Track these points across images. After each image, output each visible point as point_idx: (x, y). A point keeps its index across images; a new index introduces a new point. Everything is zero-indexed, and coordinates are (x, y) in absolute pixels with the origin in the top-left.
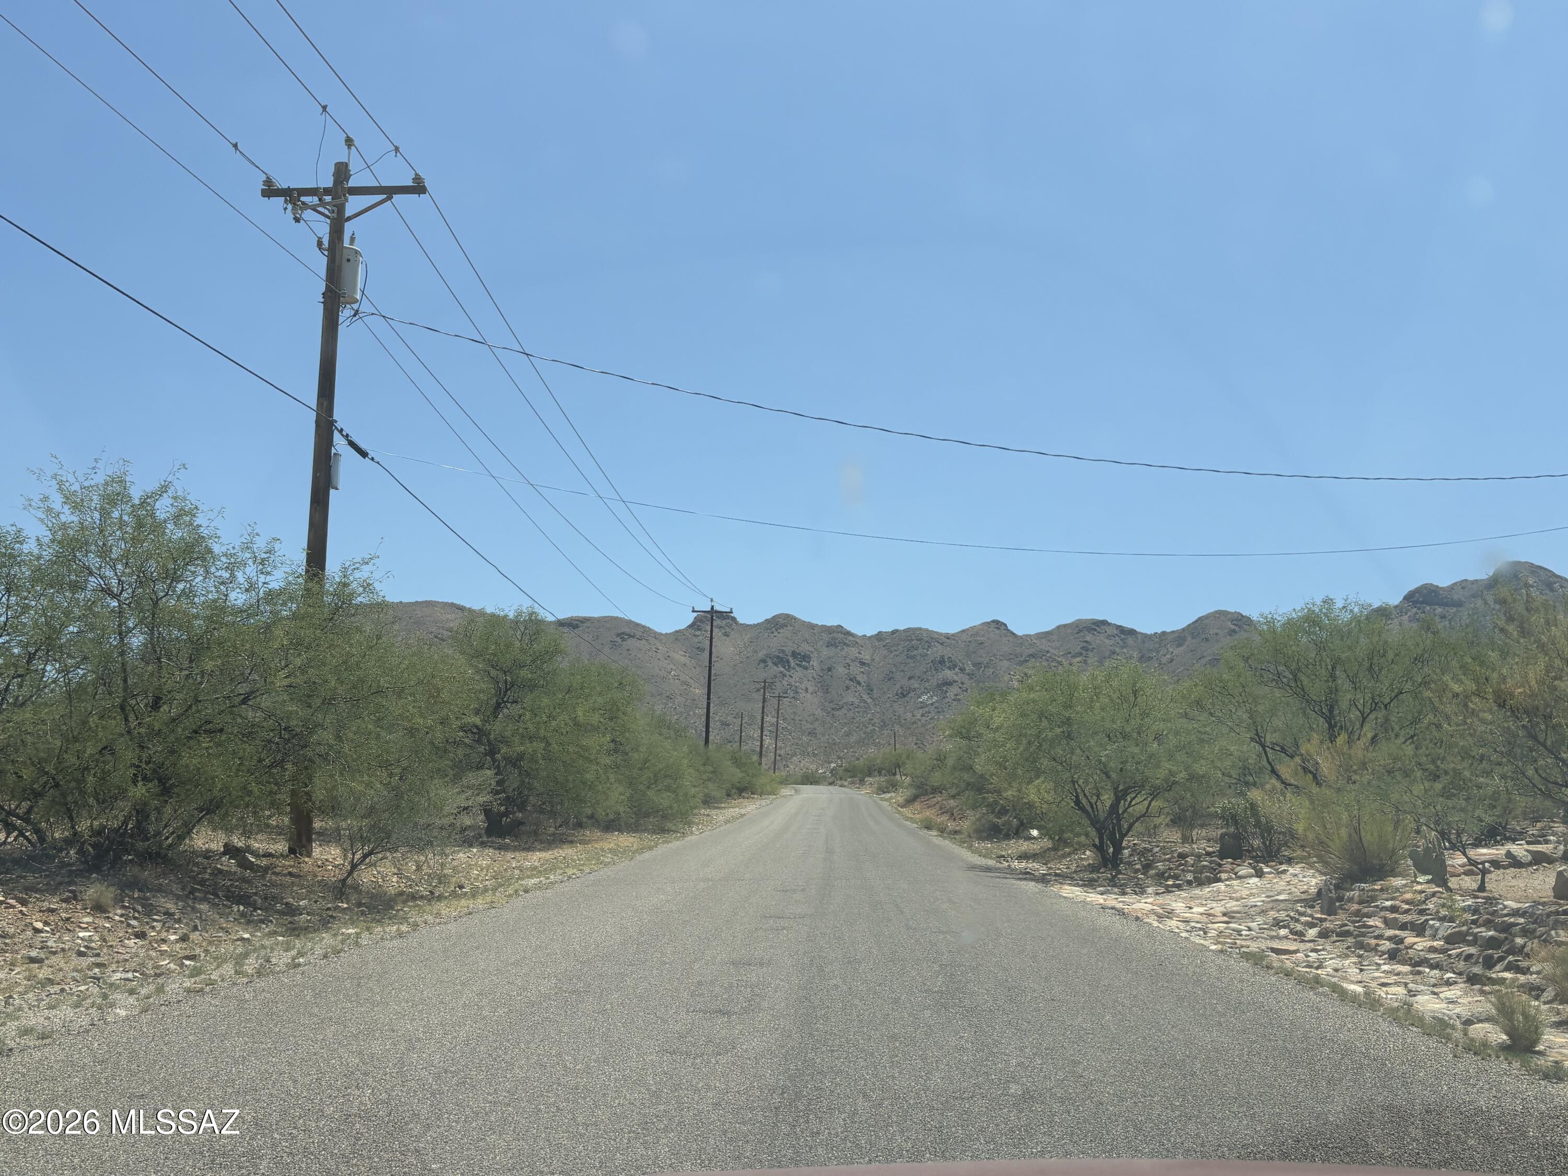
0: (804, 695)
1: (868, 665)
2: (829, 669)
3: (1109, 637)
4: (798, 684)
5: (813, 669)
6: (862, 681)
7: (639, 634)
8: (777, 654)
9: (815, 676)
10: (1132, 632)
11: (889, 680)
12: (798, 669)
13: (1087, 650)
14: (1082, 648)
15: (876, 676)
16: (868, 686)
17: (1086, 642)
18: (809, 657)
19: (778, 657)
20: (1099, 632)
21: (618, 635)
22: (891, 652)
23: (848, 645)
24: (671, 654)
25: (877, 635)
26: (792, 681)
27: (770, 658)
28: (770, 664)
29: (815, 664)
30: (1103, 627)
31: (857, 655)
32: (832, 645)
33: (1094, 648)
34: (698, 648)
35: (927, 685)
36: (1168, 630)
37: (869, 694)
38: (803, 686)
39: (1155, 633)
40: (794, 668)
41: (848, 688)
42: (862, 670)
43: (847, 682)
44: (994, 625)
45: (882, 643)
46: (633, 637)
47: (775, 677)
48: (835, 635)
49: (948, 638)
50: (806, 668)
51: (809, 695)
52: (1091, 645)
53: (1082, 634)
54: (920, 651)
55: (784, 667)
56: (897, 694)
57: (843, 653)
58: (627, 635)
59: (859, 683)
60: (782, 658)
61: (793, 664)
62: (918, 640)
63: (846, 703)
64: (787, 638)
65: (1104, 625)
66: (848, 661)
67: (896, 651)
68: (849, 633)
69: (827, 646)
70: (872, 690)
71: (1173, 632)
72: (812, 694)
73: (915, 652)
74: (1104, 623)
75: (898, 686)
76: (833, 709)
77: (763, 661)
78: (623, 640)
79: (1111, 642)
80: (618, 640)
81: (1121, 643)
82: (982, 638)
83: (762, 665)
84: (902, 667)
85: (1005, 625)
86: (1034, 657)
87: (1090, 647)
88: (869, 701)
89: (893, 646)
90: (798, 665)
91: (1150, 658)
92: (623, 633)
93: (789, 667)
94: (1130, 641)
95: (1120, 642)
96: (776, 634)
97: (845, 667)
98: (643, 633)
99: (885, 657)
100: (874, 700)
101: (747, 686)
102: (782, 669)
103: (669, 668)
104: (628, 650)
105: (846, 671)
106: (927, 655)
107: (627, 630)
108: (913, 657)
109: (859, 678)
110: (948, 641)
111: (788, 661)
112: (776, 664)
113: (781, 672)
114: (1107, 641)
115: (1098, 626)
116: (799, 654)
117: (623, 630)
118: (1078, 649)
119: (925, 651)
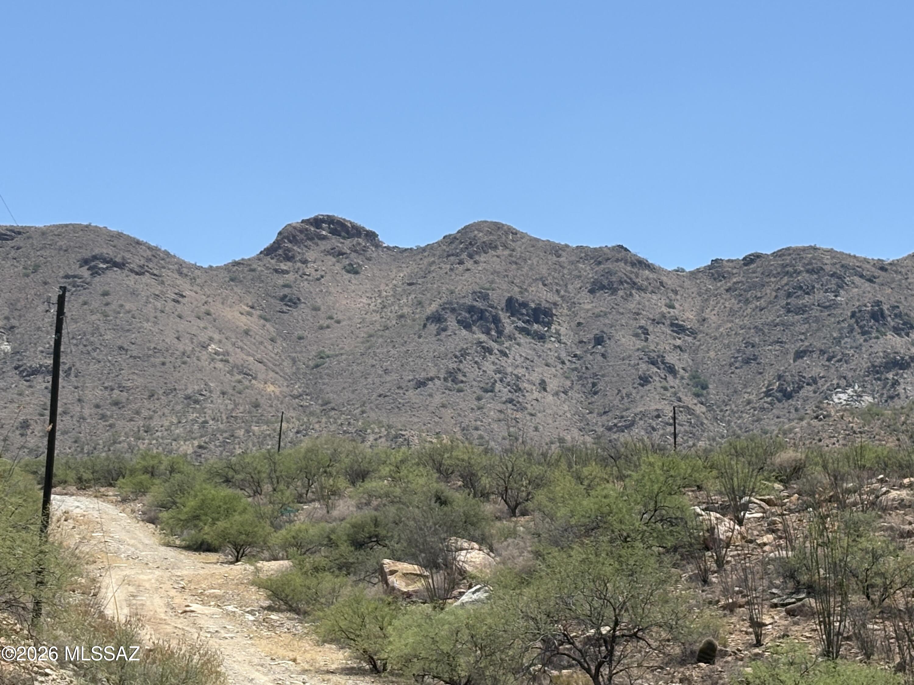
0: (536, 395)
1: (693, 333)
2: (599, 341)
4: (520, 371)
5: (559, 342)
6: (678, 366)
7: (135, 262)
8: (469, 301)
9: (563, 355)
11: (747, 361)
12: (522, 339)
15: (712, 354)
16: (694, 377)
18: (548, 313)
19: (471, 309)
21: (85, 262)
22: (747, 302)
23: (640, 289)
24: (216, 308)
25: (710, 267)
26: (506, 364)
27: (453, 310)
28: (452, 323)
29: (563, 330)
31: (665, 310)
32: (603, 287)
34: (283, 298)
35: (844, 368)
37: (697, 395)
38: (535, 377)
40: (511, 338)
41: (645, 380)
42: (678, 342)
43: (643, 366)
45: (723, 285)
46: (121, 266)
47: (464, 353)
48: (609, 265)
49: (883, 269)
50: (541, 338)
51: (550, 398)
54: (819, 296)
55: (487, 332)
56: (768, 393)
57: (632, 306)
58: (105, 261)
59: (671, 370)
60: (482, 312)
61: (509, 328)
62: (811, 272)
63: (643, 415)
64: (494, 272)
66: (643, 323)
67: (758, 299)
68: (642, 264)
69: (591, 291)
70: (705, 387)
72: (556, 394)
73: (806, 300)
75: (770, 375)
76: (609, 429)
77: (437, 318)
78: (95, 272)
80: (85, 272)
83: (433, 328)
84: (776, 334)
88: (700, 409)
89: (750, 288)
90: (522, 330)
92: (95, 258)
93: (500, 333)
96: (469, 264)
97: (636, 335)
98: (149, 260)
99: (732, 313)
100: (710, 408)
101: (394, 376)
102: (483, 337)
103: (203, 337)
104: (105, 294)
105: (640, 344)
106: (834, 305)
107: (107, 251)
108: (801, 310)
109: (671, 358)
110: (883, 273)
111: (496, 320)
112: (467, 326)
113: (480, 343)
116: (524, 305)
117: (96, 251)
119: (831, 296)
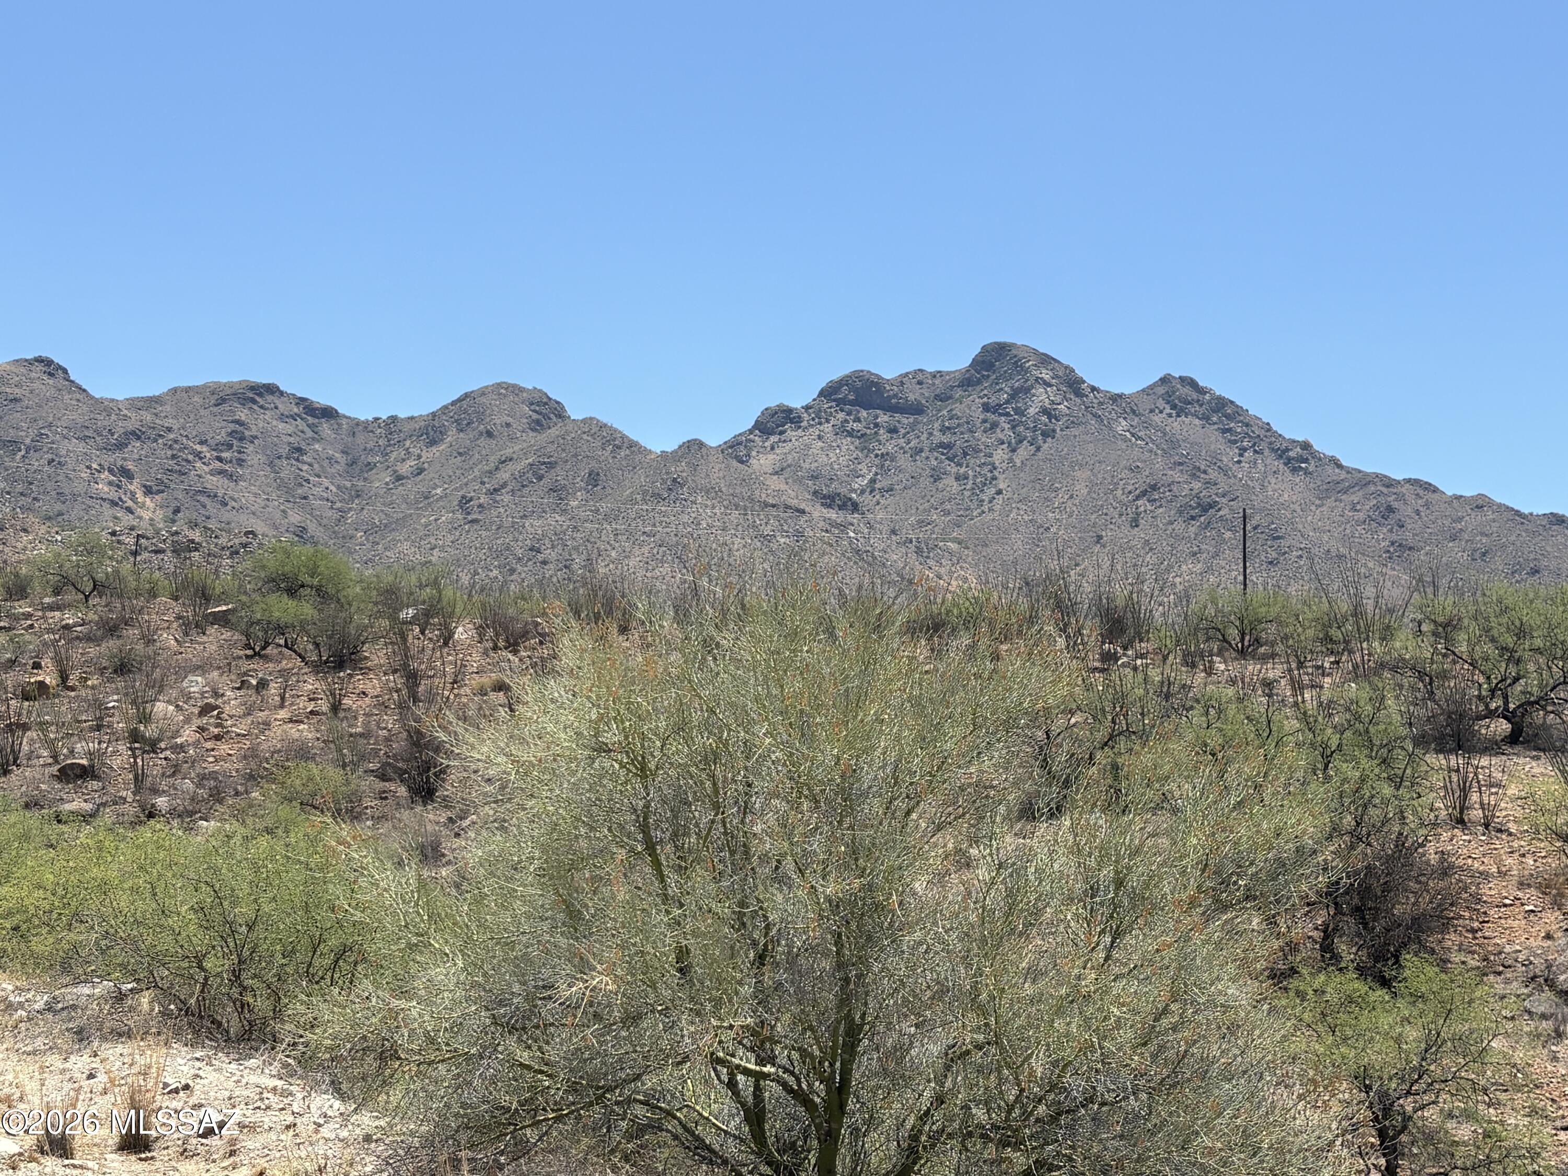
3: (283, 418)
10: (328, 413)
13: (242, 439)
14: (230, 434)
17: (237, 422)
20: (262, 407)
30: (270, 398)
33: (256, 437)
36: (402, 415)
39: (377, 419)
44: (40, 367)
52: (248, 429)
53: (226, 407)
65: (273, 393)
71: (412, 418)
74: (271, 389)
79: (290, 428)
81: (310, 434)
82: (17, 390)
85: (65, 371)
86: (139, 438)
87: (247, 433)
91: (370, 466)
94: (325, 428)
95: (307, 429)
114: (281, 426)
115: (260, 395)
118: (222, 437)
